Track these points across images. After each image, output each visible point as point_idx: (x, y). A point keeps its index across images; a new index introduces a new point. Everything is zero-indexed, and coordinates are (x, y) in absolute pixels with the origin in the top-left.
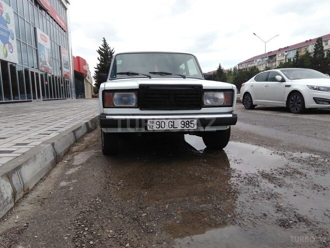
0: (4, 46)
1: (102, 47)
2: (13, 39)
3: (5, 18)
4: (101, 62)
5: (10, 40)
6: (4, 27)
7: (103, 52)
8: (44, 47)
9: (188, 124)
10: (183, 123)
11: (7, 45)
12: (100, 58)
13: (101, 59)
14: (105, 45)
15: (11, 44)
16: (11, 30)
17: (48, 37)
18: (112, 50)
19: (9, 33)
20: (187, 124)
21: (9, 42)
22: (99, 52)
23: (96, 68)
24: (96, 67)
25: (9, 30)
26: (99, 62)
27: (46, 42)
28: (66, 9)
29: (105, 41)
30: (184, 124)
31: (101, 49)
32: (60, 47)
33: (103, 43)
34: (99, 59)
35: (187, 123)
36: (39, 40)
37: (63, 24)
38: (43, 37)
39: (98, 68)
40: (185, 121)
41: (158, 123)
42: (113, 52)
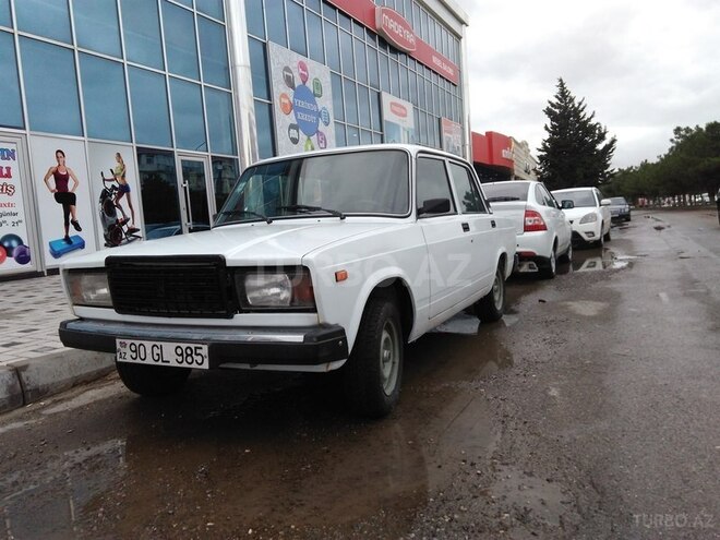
0: (309, 139)
1: (555, 101)
2: (327, 124)
3: (312, 89)
4: (553, 133)
5: (321, 127)
6: (308, 106)
7: (557, 111)
8: (398, 126)
9: (191, 355)
10: (179, 351)
11: (314, 138)
12: (549, 126)
13: (553, 127)
14: (563, 94)
15: (322, 134)
16: (324, 108)
17: (409, 107)
18: (580, 104)
19: (319, 114)
20: (188, 355)
21: (318, 132)
22: (549, 112)
23: (540, 150)
24: (541, 147)
25: (320, 109)
26: (547, 136)
27: (405, 116)
28: (459, 38)
29: (562, 85)
30: (182, 354)
31: (553, 105)
32: (439, 120)
33: (558, 90)
34: (546, 128)
35: (189, 352)
36: (388, 115)
37: (451, 71)
38: (396, 109)
39: (545, 149)
40: (184, 346)
41: (133, 348)
42: (581, 107)
